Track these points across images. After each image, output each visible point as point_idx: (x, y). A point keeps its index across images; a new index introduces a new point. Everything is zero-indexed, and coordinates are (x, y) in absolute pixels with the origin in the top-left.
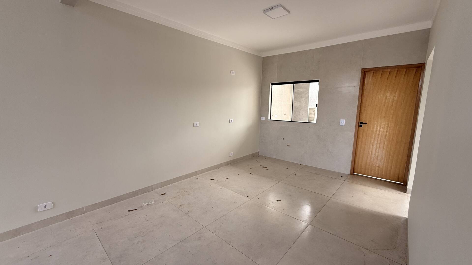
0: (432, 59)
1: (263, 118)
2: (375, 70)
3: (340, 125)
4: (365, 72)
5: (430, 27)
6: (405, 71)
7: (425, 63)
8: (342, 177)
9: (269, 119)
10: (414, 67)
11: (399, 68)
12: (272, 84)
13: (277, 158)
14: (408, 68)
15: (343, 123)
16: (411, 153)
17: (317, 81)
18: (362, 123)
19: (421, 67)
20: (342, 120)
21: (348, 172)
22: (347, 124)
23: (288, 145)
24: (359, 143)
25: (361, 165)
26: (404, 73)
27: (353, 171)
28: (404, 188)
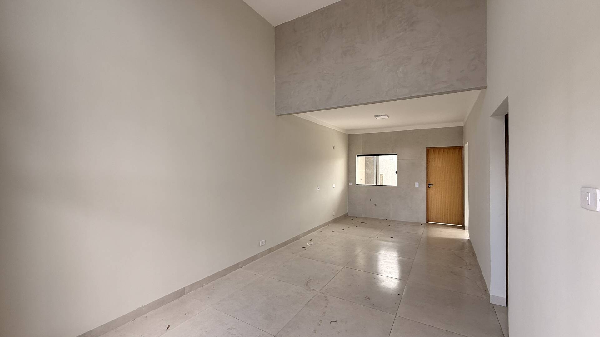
0: (468, 145)
1: (351, 184)
2: (435, 149)
3: (416, 186)
4: (428, 150)
5: (463, 125)
6: (452, 150)
7: (463, 146)
8: (422, 225)
9: (356, 184)
10: (458, 148)
11: (449, 148)
12: (358, 156)
13: (365, 217)
14: (454, 148)
15: (417, 185)
16: (463, 204)
17: (396, 154)
18: (430, 185)
19: (462, 148)
20: (416, 183)
21: (425, 221)
22: (420, 186)
23: (375, 205)
24: (430, 199)
25: (433, 216)
26: (452, 151)
27: (428, 220)
28: (463, 227)
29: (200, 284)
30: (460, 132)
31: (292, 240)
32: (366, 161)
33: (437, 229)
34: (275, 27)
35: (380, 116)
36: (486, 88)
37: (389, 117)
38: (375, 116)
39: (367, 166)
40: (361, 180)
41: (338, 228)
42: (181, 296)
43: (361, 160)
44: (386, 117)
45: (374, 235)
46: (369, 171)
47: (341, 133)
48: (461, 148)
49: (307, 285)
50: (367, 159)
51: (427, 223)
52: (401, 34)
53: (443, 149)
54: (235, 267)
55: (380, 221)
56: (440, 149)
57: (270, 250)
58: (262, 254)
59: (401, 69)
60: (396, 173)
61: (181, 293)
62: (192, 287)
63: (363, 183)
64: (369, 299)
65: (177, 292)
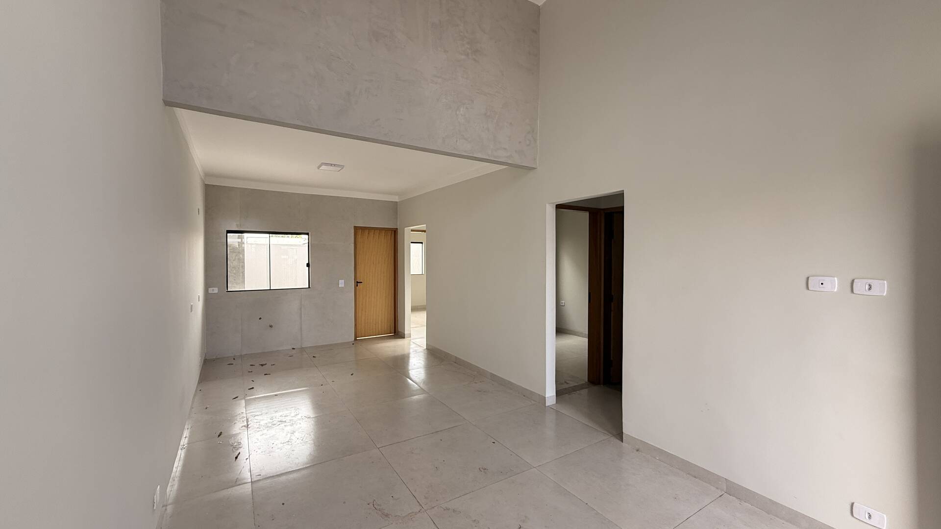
15: (342, 284)
26: (384, 234)
53: (373, 231)
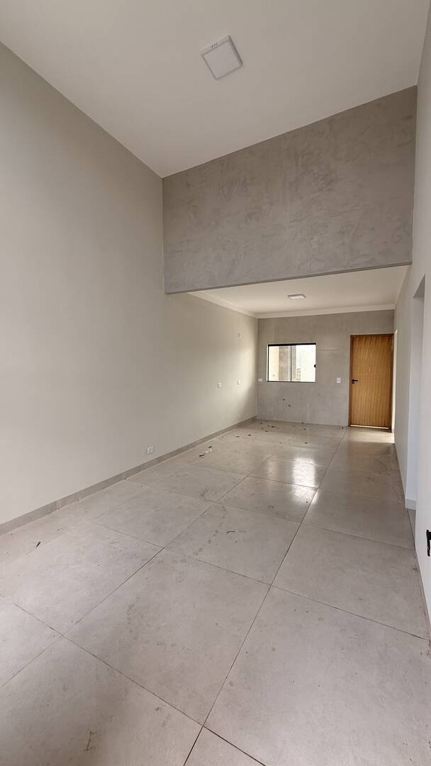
1: (261, 380)
4: (353, 338)
5: (394, 308)
7: (392, 334)
9: (267, 380)
12: (269, 346)
13: (277, 420)
16: (391, 403)
18: (353, 380)
20: (338, 379)
21: (347, 424)
22: (342, 381)
23: (289, 406)
24: (353, 398)
25: (357, 416)
27: (350, 423)
28: (390, 430)
29: (75, 497)
30: (390, 316)
31: (188, 447)
32: (280, 352)
33: (360, 433)
34: (163, 179)
35: (294, 295)
36: (410, 263)
37: (305, 297)
38: (289, 296)
39: (280, 358)
40: (273, 375)
41: (243, 433)
42: (52, 511)
43: (274, 352)
44: (302, 297)
45: (285, 441)
46: (282, 365)
47: (248, 316)
48: (391, 336)
49: (203, 495)
50: (281, 350)
51: (349, 426)
52: (317, 194)
54: (117, 478)
55: (294, 424)
56: (366, 336)
57: (160, 459)
58: (151, 464)
59: (316, 239)
60: (315, 366)
61: (51, 509)
62: (65, 501)
63: (276, 379)
64: (273, 507)
65: (47, 506)
